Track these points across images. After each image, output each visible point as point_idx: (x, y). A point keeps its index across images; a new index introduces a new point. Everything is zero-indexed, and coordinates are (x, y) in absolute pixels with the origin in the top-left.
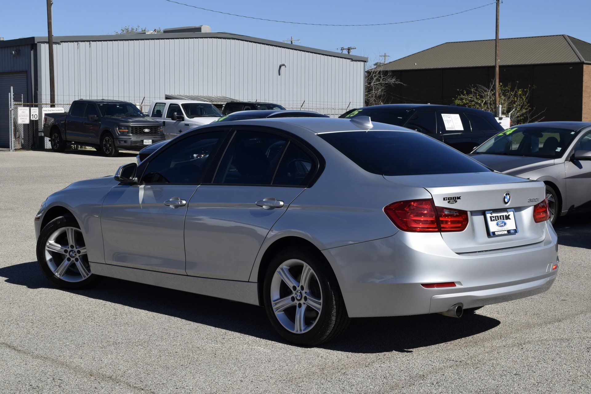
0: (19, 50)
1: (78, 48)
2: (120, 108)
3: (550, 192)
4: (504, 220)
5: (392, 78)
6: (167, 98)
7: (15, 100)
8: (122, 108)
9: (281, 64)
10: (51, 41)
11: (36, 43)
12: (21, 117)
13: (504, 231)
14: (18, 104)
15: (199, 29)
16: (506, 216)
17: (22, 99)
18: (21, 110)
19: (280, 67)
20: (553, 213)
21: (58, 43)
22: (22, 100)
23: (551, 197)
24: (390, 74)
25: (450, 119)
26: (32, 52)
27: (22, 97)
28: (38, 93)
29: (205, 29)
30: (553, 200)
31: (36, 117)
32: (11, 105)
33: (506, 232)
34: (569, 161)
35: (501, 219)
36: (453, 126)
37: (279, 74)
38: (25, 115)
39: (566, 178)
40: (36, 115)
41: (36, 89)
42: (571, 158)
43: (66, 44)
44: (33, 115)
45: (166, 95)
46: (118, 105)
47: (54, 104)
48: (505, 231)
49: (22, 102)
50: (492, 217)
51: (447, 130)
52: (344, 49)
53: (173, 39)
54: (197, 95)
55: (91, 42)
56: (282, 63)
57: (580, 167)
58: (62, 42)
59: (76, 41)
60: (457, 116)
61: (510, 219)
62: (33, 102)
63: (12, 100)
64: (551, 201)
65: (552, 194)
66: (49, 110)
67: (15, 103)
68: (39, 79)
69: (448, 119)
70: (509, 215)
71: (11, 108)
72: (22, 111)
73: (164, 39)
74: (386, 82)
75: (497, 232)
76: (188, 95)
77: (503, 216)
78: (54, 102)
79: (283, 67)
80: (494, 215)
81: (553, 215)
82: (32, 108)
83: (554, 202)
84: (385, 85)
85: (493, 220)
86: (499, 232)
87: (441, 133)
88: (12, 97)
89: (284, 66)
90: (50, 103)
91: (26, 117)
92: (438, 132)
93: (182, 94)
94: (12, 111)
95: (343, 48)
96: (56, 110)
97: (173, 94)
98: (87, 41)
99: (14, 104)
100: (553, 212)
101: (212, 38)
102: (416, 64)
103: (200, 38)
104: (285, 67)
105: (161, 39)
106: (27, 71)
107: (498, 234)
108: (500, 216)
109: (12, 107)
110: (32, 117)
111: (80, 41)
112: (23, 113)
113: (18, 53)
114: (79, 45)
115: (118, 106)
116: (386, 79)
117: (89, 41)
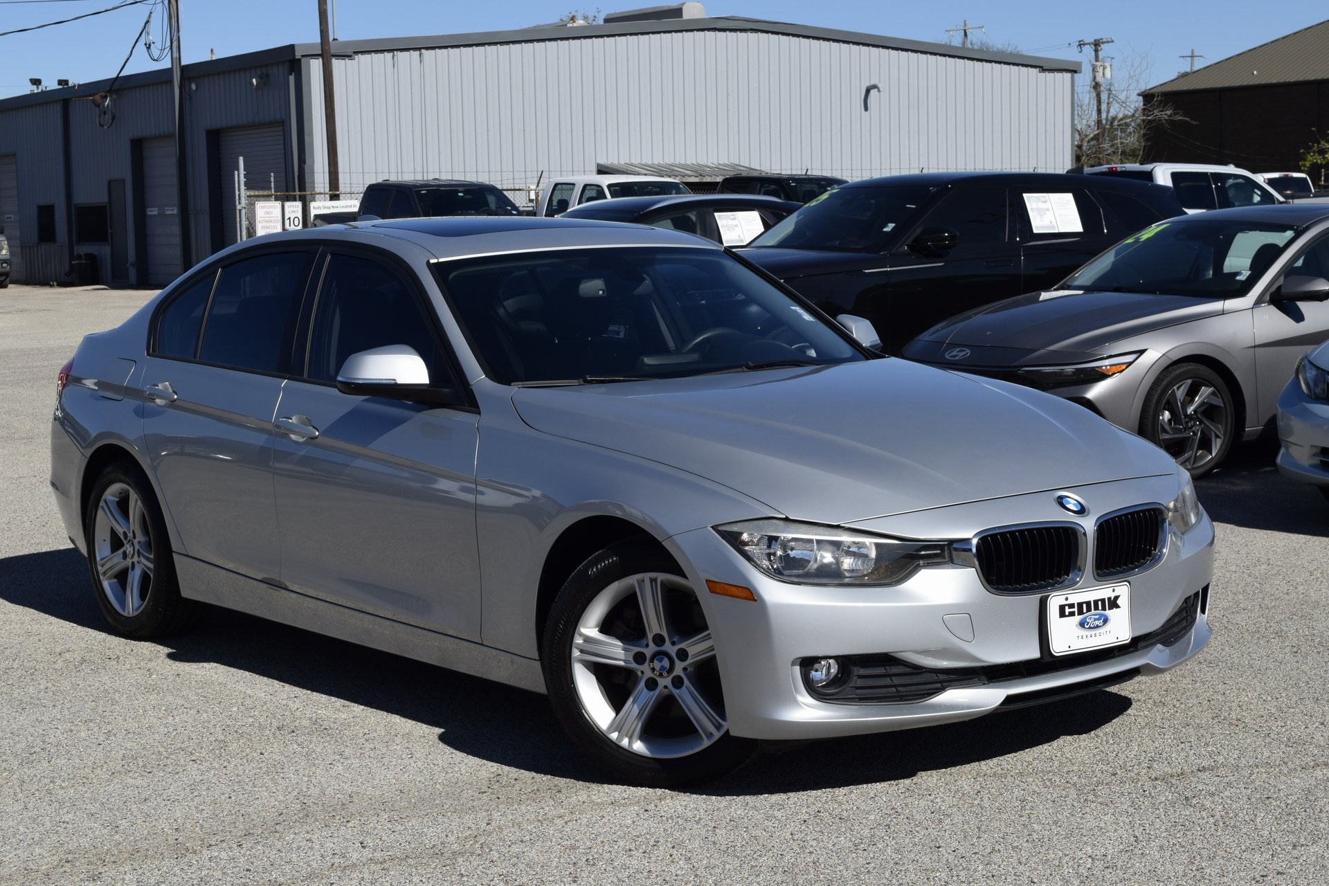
0: (267, 76)
1: (394, 66)
2: (465, 196)
3: (1211, 383)
5: (1164, 107)
6: (602, 170)
7: (249, 186)
8: (469, 197)
9: (868, 85)
10: (327, 52)
11: (297, 57)
12: (264, 224)
14: (255, 196)
15: (677, 12)
17: (273, 184)
18: (262, 207)
19: (868, 91)
20: (1218, 433)
21: (349, 57)
22: (273, 186)
23: (1213, 393)
24: (1159, 98)
25: (1047, 205)
26: (292, 78)
27: (272, 179)
28: (306, 170)
29: (692, 11)
30: (1218, 402)
31: (296, 224)
32: (239, 199)
34: (1269, 305)
36: (1054, 223)
37: (866, 109)
38: (272, 219)
39: (1255, 347)
40: (296, 220)
41: (302, 161)
42: (1271, 295)
43: (367, 57)
44: (289, 218)
45: (598, 165)
46: (461, 192)
47: (338, 193)
49: (273, 189)
51: (1035, 231)
52: (1084, 44)
53: (613, 36)
54: (670, 163)
55: (423, 51)
56: (872, 83)
57: (1298, 317)
58: (356, 53)
59: (389, 51)
60: (1069, 197)
62: (297, 189)
63: (243, 187)
64: (1211, 405)
65: (1215, 388)
66: (325, 207)
67: (248, 194)
68: (306, 138)
69: (1042, 205)
71: (240, 203)
72: (266, 210)
73: (590, 37)
74: (1149, 118)
76: (650, 163)
78: (337, 188)
79: (873, 92)
81: (1221, 438)
82: (287, 204)
83: (1222, 405)
84: (1147, 124)
87: (1018, 239)
88: (243, 180)
89: (876, 90)
90: (327, 190)
91: (275, 224)
92: (1012, 238)
93: (636, 161)
94: (243, 212)
95: (1082, 43)
96: (342, 207)
97: (616, 162)
98: (415, 49)
99: (248, 196)
100: (1220, 433)
101: (703, 30)
102: (1255, 73)
103: (676, 31)
104: (879, 91)
105: (585, 37)
106: (283, 122)
109: (242, 202)
110: (287, 222)
111: (397, 50)
112: (268, 215)
113: (265, 80)
114: (395, 58)
115: (461, 194)
116: (1150, 111)
117: (419, 49)
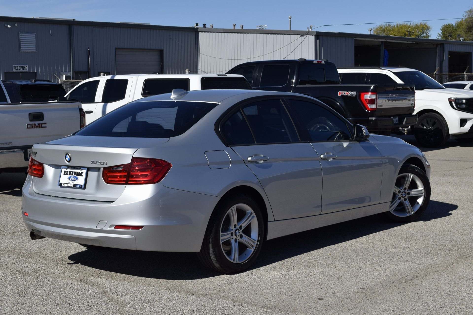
4: (77, 176)
13: (70, 184)
16: (79, 172)
33: (72, 186)
35: (75, 174)
48: (72, 184)
50: (66, 172)
61: (82, 176)
70: (82, 173)
75: (64, 184)
77: (77, 172)
80: (69, 170)
85: (66, 174)
86: (66, 184)
107: (64, 185)
108: (75, 172)
